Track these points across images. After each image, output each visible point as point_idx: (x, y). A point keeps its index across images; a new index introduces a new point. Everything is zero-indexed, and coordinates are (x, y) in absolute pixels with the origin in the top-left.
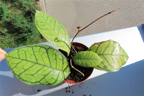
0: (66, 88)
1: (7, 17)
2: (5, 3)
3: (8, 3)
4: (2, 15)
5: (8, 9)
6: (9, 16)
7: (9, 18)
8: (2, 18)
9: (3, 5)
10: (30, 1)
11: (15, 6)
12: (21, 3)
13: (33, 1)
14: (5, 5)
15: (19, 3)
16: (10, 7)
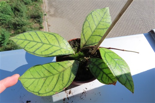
0: (64, 100)
1: (8, 44)
2: (8, 30)
3: (11, 30)
4: (3, 42)
5: (10, 35)
6: (10, 43)
7: (10, 45)
8: (2, 45)
9: (5, 33)
10: (33, 29)
11: (18, 33)
12: (25, 30)
13: (37, 29)
14: (8, 32)
15: (22, 30)
16: (13, 34)
